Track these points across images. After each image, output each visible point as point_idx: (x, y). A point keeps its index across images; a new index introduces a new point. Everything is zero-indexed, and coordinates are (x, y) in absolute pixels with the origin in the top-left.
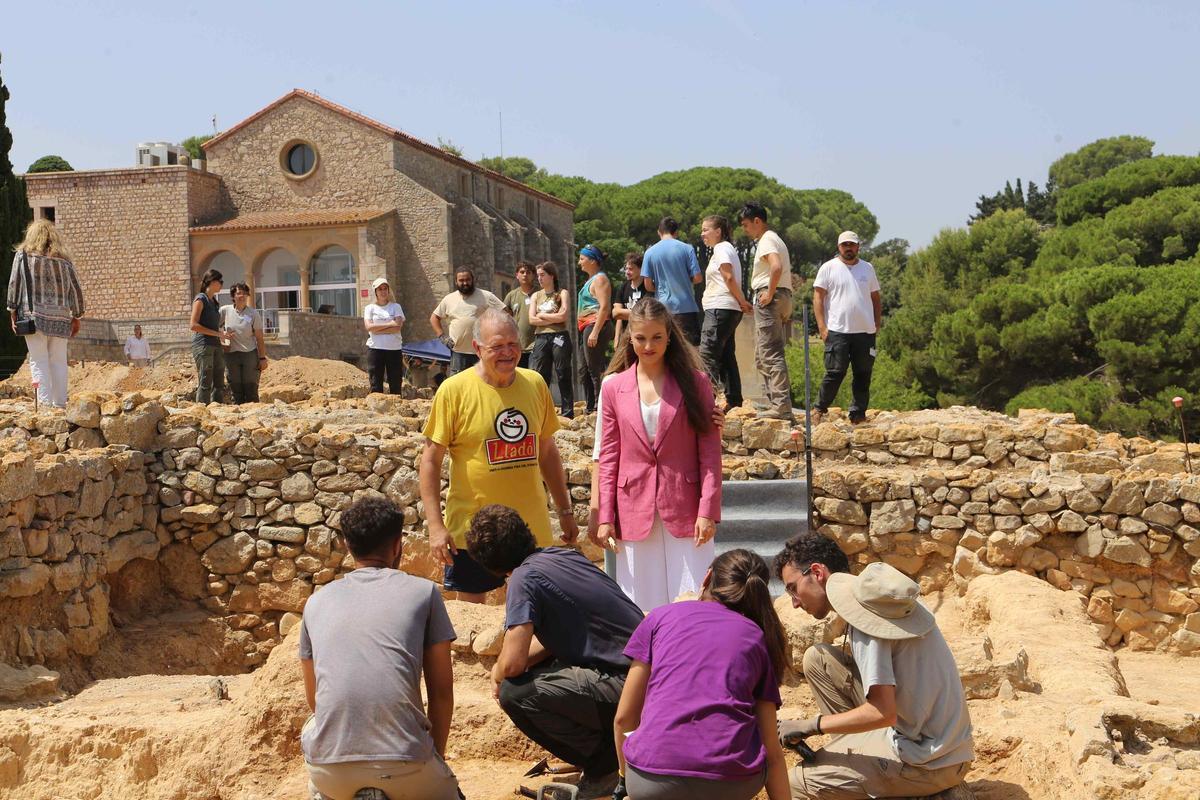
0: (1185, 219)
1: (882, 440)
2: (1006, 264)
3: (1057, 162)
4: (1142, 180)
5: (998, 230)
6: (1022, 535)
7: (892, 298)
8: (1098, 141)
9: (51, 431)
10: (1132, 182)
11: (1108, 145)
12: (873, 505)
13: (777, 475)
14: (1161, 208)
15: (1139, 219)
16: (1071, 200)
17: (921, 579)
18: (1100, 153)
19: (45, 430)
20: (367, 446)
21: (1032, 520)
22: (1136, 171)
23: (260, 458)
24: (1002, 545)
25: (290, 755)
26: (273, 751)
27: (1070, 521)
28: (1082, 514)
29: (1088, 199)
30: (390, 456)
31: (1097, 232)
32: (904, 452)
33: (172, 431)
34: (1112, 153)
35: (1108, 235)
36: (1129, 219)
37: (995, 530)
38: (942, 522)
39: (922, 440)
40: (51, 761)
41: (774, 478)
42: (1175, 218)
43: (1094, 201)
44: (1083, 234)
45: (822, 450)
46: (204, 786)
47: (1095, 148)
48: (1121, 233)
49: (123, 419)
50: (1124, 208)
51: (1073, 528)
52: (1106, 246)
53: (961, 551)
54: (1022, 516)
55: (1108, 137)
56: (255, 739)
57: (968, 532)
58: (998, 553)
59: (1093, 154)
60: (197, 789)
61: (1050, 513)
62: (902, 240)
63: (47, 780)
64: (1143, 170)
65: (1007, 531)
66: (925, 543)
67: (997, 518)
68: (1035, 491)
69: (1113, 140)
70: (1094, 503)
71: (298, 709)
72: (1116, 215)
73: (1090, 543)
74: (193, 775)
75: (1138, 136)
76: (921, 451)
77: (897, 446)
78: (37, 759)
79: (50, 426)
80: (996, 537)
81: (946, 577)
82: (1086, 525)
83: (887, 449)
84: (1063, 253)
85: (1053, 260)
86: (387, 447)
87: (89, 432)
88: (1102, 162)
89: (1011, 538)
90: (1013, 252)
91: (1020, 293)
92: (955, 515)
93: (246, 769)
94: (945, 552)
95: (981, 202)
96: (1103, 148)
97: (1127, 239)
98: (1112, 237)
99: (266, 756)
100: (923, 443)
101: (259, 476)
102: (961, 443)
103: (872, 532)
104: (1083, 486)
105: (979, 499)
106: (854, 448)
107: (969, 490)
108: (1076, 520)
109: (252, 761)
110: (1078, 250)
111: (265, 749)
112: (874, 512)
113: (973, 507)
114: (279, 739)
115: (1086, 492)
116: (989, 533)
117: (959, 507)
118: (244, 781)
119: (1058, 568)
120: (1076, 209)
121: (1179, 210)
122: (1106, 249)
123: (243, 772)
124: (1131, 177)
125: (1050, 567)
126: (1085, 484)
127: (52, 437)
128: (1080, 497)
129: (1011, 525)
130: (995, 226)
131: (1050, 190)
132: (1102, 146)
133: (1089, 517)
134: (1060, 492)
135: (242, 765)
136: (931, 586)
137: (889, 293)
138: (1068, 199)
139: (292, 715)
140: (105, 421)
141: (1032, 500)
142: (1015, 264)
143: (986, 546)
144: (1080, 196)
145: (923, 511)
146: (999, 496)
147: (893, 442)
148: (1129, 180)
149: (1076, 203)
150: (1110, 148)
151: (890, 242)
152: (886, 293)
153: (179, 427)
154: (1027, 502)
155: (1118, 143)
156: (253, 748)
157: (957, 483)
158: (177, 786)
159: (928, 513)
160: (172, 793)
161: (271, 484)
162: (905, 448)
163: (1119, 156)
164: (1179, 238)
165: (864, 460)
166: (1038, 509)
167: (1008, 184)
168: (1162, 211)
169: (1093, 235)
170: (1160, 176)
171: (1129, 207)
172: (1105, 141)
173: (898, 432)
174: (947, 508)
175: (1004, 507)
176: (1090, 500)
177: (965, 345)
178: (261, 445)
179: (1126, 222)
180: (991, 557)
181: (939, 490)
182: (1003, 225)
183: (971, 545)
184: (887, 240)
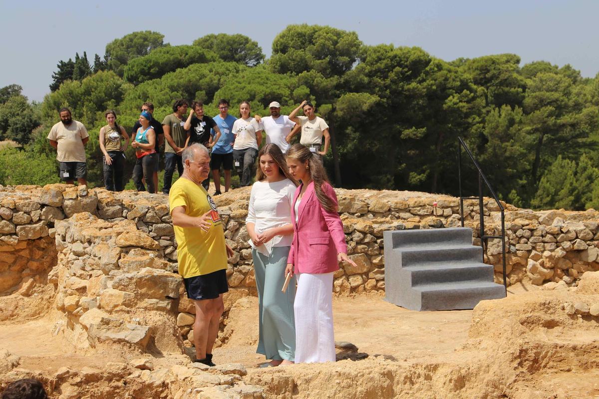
0: (206, 82)
1: (407, 207)
2: (105, 103)
3: (110, 44)
4: (172, 58)
5: (99, 83)
6: (559, 252)
7: (27, 121)
8: (134, 33)
9: (28, 209)
10: (166, 59)
11: (139, 35)
12: (489, 239)
13: (442, 226)
14: (193, 75)
15: (182, 80)
16: (133, 67)
17: (511, 277)
18: (135, 40)
19: (24, 208)
20: (224, 215)
21: (563, 244)
22: (168, 53)
23: (160, 223)
24: (550, 258)
25: (534, 371)
26: (524, 370)
27: (579, 244)
28: (585, 241)
29: (142, 67)
30: (237, 220)
31: (159, 87)
32: (419, 213)
33: (107, 208)
34: (142, 40)
35: (165, 89)
36: (176, 80)
37: (545, 250)
38: (522, 247)
39: (428, 206)
40: (405, 383)
41: (440, 227)
42: (201, 81)
43: (146, 68)
44: (150, 88)
45: (377, 213)
46: (496, 390)
47: (132, 37)
48: (173, 89)
49: (81, 201)
50: (171, 74)
51: (582, 248)
52: (164, 95)
53: (531, 262)
54: (557, 242)
55: (139, 31)
56: (515, 364)
57: (534, 252)
58: (549, 262)
59: (131, 40)
60: (494, 392)
61: (570, 241)
62: (18, 86)
63: (408, 394)
64: (171, 52)
65: (552, 251)
66: (514, 258)
67: (546, 244)
68: (564, 230)
69: (142, 32)
70: (591, 235)
71: (537, 347)
72: (168, 77)
73: (589, 255)
74: (490, 385)
75: (155, 31)
76: (427, 212)
77: (415, 210)
78: (398, 384)
79: (27, 206)
80: (547, 253)
81: (523, 274)
82: (587, 246)
83: (409, 211)
84: (139, 98)
85: (134, 102)
86: (236, 215)
87: (56, 209)
88: (137, 45)
89: (553, 254)
90: (109, 96)
91: (128, 121)
92: (527, 243)
93: (516, 380)
94: (523, 263)
95: (60, 64)
96: (137, 37)
97: (176, 92)
98: (167, 90)
99: (523, 372)
100: (428, 208)
101: (161, 233)
102: (447, 207)
103: (489, 253)
104: (585, 228)
105: (537, 235)
106: (393, 211)
107: (532, 230)
108: (583, 244)
109: (517, 375)
110: (148, 97)
111: (521, 369)
112: (490, 243)
113: (535, 239)
114: (527, 364)
115: (587, 230)
116: (543, 252)
117: (528, 239)
118: (516, 385)
119: (572, 268)
120: (136, 72)
121: (203, 76)
122: (164, 97)
123: (515, 381)
124: (165, 56)
125: (569, 268)
126: (587, 226)
127: (28, 213)
128: (585, 233)
129: (553, 247)
130: (98, 81)
131: (107, 60)
132: (136, 36)
133: (588, 242)
134: (575, 231)
135: (513, 378)
136: (517, 280)
137: (26, 118)
138: (130, 66)
139: (534, 351)
140: (68, 203)
141: (562, 235)
142: (110, 104)
143: (542, 258)
144: (137, 65)
145: (512, 242)
146: (547, 233)
147: (413, 207)
148: (165, 57)
149: (135, 69)
150: (141, 38)
151: (10, 86)
152: (24, 118)
153: (111, 205)
154: (561, 236)
155: (145, 35)
156: (515, 368)
157: (527, 227)
158: (484, 391)
159: (514, 243)
160: (481, 395)
161: (169, 238)
162: (419, 211)
163: (146, 43)
164: (204, 92)
165: (398, 218)
166: (566, 239)
167: (77, 55)
168: (194, 77)
169: (156, 88)
170: (181, 56)
171: (175, 74)
172: (138, 33)
173: (416, 202)
174: (523, 240)
175: (550, 238)
176: (589, 234)
177: (95, 152)
178: (162, 215)
179: (175, 82)
180: (546, 264)
181: (519, 231)
182: (102, 81)
183: (536, 258)
184: (8, 85)
